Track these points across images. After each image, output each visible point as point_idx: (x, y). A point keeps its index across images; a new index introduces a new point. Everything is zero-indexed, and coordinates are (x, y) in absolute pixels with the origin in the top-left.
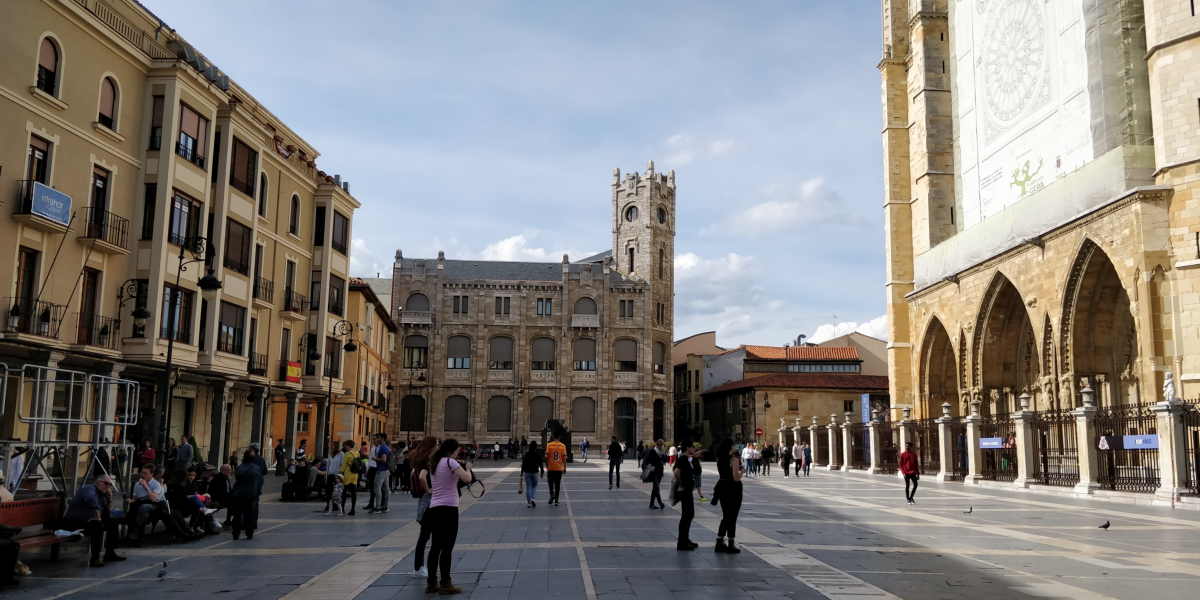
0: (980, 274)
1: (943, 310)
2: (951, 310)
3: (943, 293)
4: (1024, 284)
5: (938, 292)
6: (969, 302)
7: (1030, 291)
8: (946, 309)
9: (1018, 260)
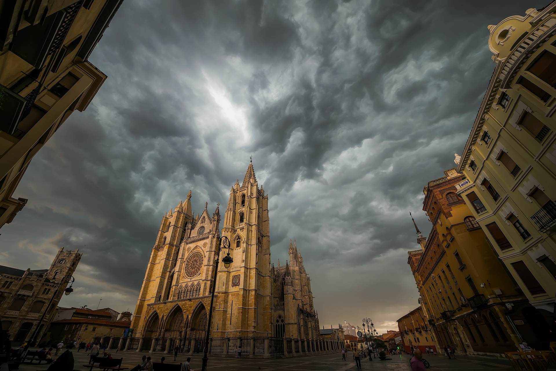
0: (172, 303)
1: (159, 310)
2: (161, 310)
3: (160, 306)
4: (184, 307)
5: (159, 305)
6: (167, 309)
7: (185, 309)
8: (160, 310)
9: (183, 302)
